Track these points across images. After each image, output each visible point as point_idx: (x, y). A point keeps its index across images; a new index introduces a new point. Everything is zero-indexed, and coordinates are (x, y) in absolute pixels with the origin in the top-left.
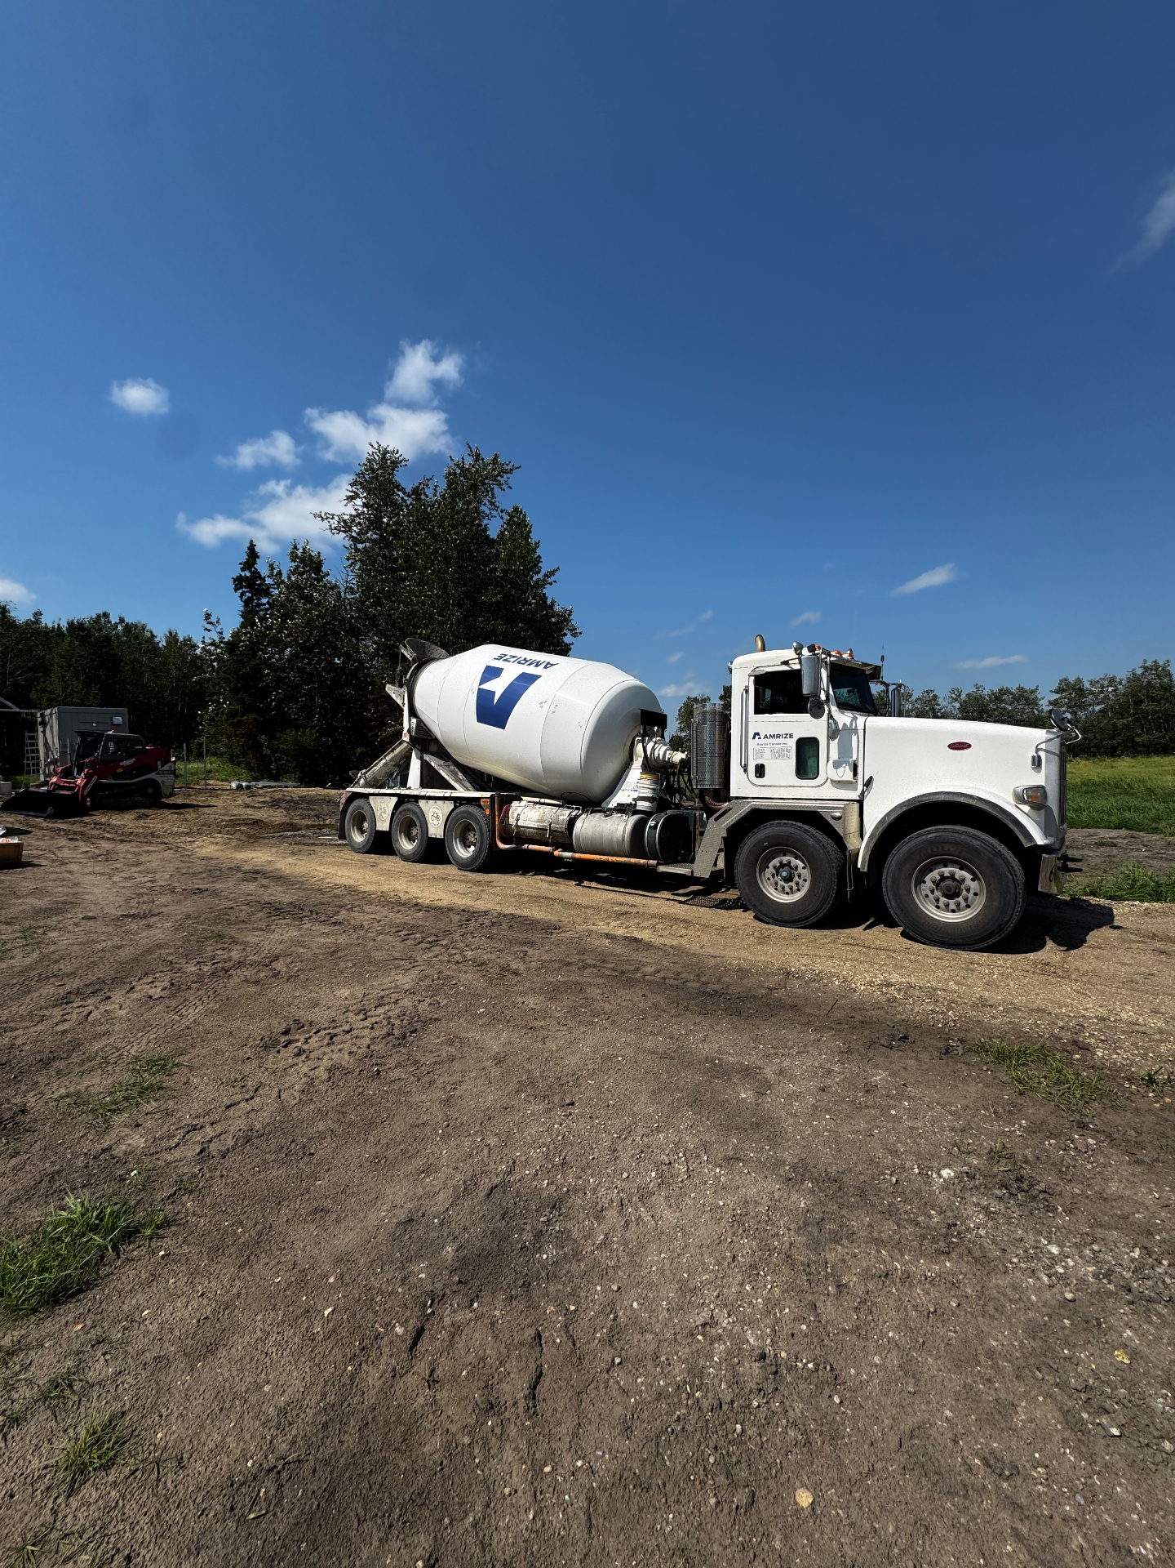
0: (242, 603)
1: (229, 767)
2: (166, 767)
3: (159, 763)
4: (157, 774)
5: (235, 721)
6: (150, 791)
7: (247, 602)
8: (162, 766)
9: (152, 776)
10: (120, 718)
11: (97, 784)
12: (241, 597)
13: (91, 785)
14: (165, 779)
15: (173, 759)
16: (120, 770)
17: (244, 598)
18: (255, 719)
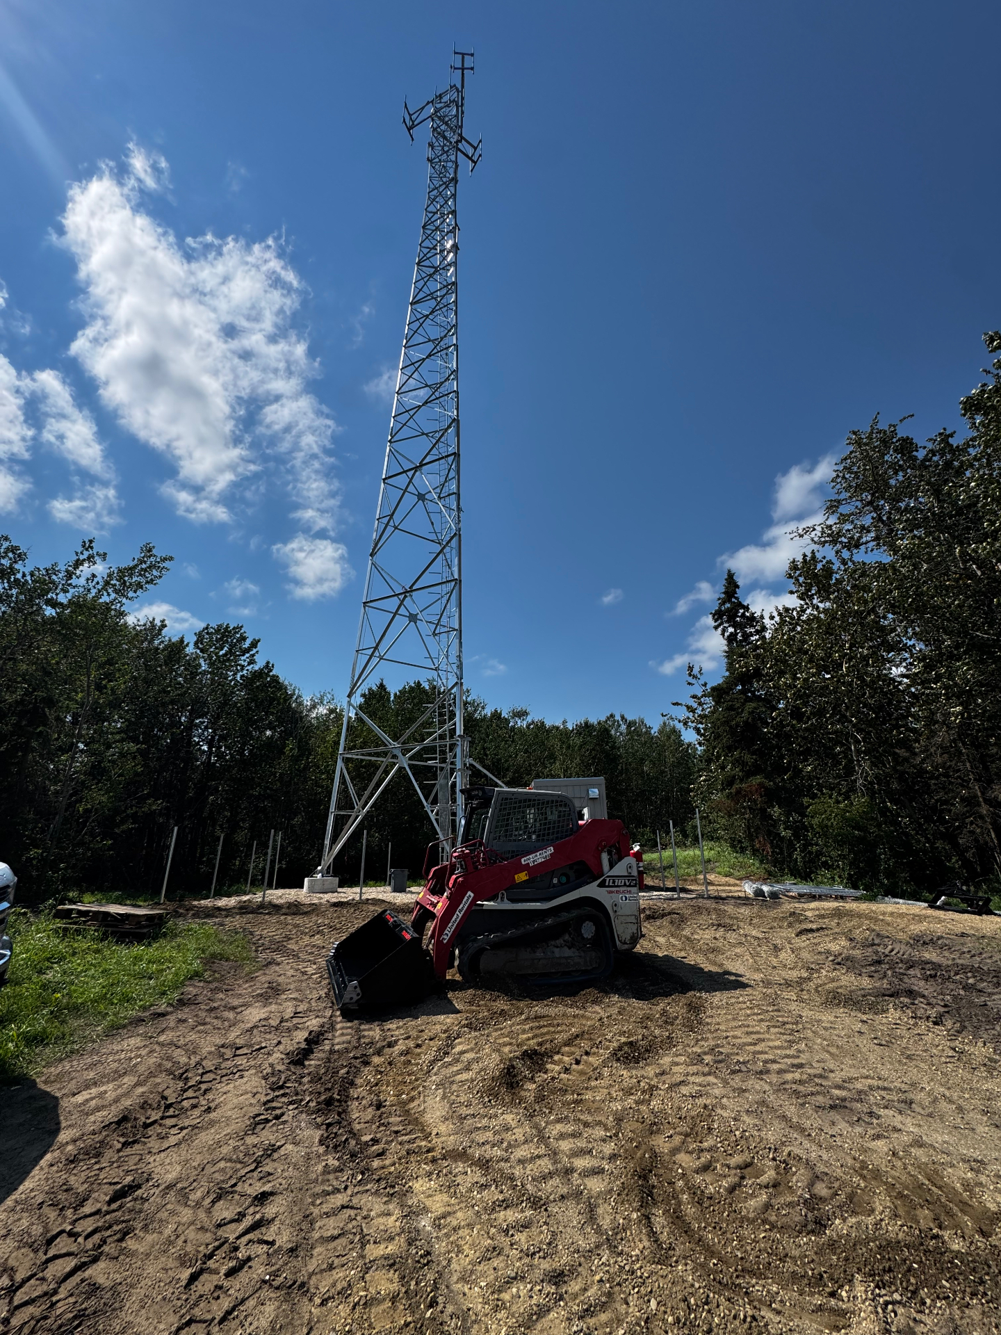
0: (725, 642)
1: (731, 857)
2: (620, 869)
3: (605, 857)
4: (602, 885)
5: (733, 790)
6: (588, 930)
7: (731, 639)
8: (611, 866)
9: (591, 890)
10: (596, 790)
11: (474, 913)
12: (723, 634)
13: (459, 915)
14: (618, 898)
15: (636, 848)
16: (522, 877)
17: (727, 634)
18: (761, 785)
